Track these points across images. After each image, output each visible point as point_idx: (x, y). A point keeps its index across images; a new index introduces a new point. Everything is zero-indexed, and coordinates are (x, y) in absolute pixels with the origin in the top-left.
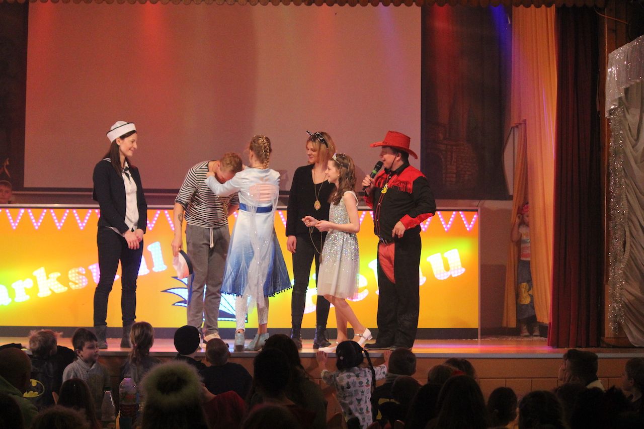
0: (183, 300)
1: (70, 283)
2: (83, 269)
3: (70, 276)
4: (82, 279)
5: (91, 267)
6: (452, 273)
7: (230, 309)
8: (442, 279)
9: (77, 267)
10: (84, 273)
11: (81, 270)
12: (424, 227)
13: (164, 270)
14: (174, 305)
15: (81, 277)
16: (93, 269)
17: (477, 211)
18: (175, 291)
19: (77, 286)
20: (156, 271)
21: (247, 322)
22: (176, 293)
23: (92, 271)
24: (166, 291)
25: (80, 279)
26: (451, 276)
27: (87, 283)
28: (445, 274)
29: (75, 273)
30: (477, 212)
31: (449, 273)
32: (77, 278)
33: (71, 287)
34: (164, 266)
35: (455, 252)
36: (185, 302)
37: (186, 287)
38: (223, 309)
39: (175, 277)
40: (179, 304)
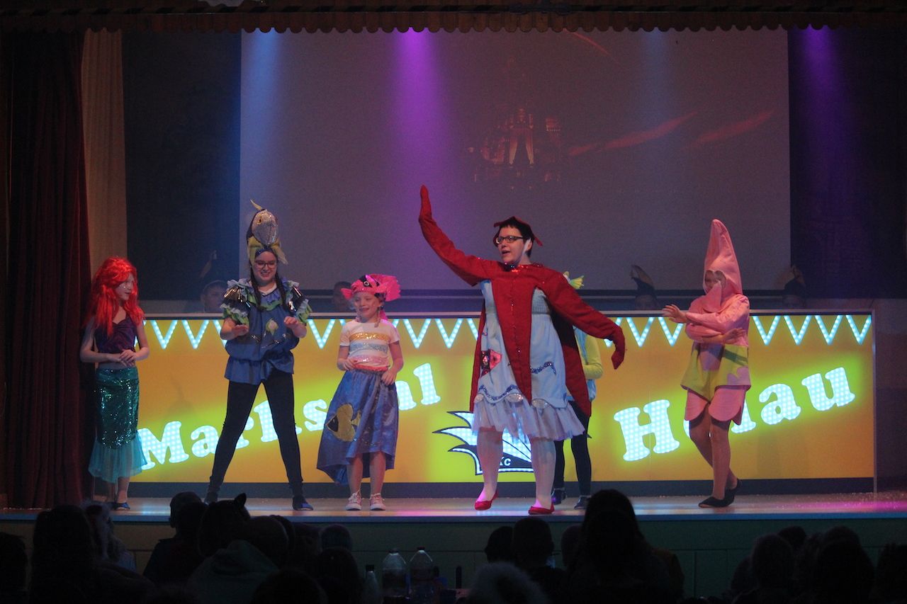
0: (463, 443)
1: (306, 423)
2: (324, 402)
3: (305, 412)
6: (837, 401)
8: (823, 409)
9: (316, 399)
11: (322, 403)
12: (797, 338)
13: (436, 402)
14: (451, 450)
15: (320, 413)
17: (870, 313)
18: (453, 431)
19: (314, 426)
20: (426, 404)
22: (454, 434)
24: (439, 432)
25: (319, 417)
26: (835, 404)
28: (828, 403)
29: (311, 408)
30: (870, 316)
31: (832, 402)
32: (316, 415)
33: (307, 428)
34: (437, 397)
35: (840, 371)
36: (466, 446)
37: (467, 425)
38: (520, 456)
39: (453, 413)
40: (458, 450)
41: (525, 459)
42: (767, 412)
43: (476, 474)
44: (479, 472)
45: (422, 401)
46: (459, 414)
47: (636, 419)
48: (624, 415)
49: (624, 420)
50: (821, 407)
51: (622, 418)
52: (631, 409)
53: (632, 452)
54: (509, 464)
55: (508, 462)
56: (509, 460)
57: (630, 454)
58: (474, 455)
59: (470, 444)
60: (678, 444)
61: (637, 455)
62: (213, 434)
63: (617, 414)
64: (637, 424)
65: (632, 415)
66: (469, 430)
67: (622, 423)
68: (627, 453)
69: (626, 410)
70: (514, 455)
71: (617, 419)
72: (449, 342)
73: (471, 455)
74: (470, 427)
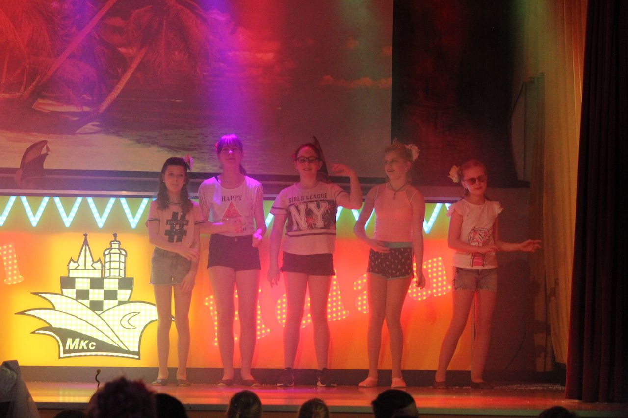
0: (47, 326)
6: (434, 291)
7: (116, 339)
8: (420, 299)
13: (20, 282)
14: (34, 332)
20: (9, 284)
21: (139, 359)
22: (37, 316)
24: (22, 313)
26: (432, 294)
31: (430, 292)
34: (20, 277)
35: (437, 262)
36: (50, 328)
37: (52, 307)
38: (105, 339)
39: (37, 294)
41: (111, 343)
42: (362, 301)
43: (60, 358)
44: (62, 355)
45: (5, 280)
46: (42, 295)
50: (417, 297)
54: (94, 348)
55: (92, 346)
56: (94, 344)
58: (58, 338)
59: (54, 326)
60: (269, 330)
63: (207, 299)
66: (53, 311)
67: (211, 308)
70: (100, 338)
71: (206, 304)
72: (35, 220)
73: (55, 338)
74: (54, 309)
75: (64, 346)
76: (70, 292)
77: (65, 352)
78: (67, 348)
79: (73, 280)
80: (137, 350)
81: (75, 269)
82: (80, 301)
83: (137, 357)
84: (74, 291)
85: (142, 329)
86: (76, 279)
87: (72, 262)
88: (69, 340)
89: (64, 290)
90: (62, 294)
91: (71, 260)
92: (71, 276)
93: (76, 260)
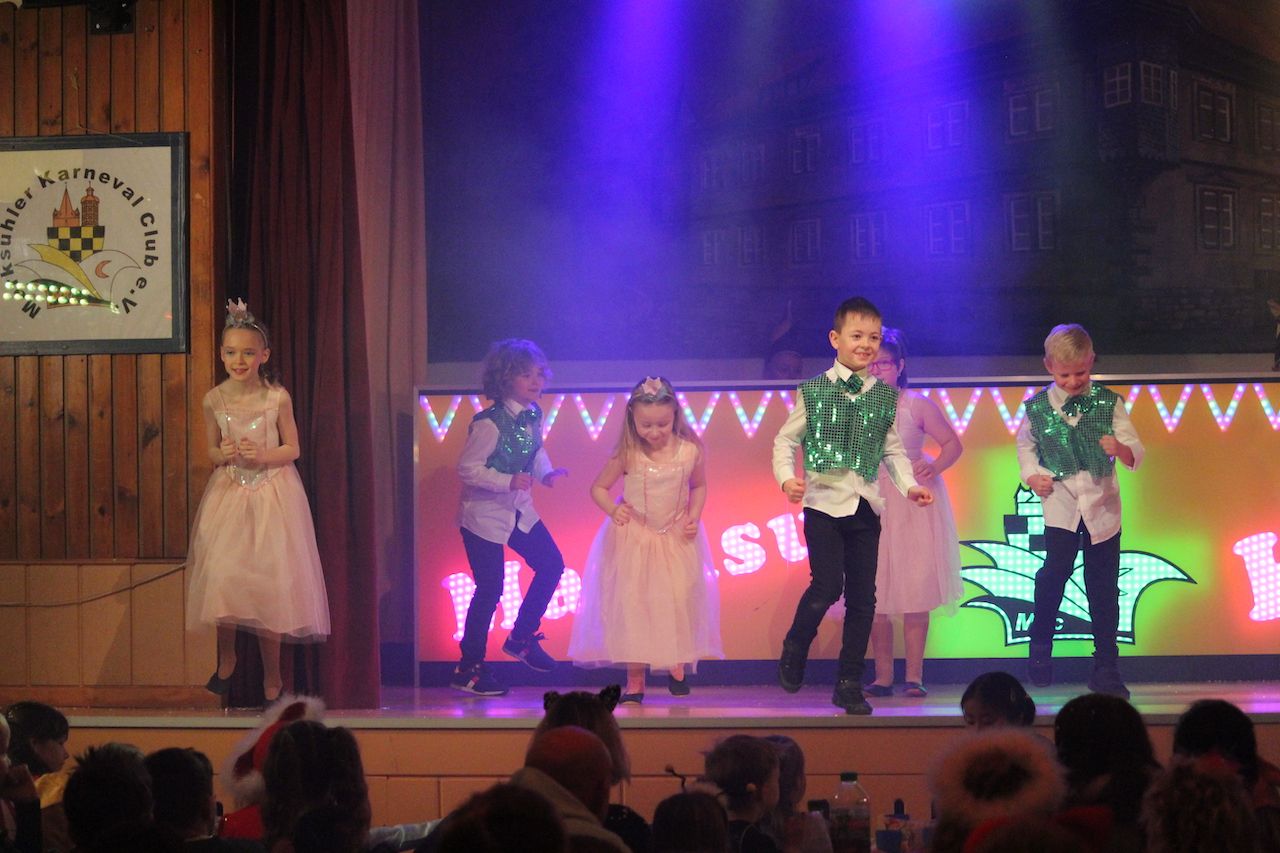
0: (985, 594)
1: (726, 562)
2: (756, 528)
3: (724, 544)
4: (753, 550)
5: (772, 524)
9: (742, 522)
10: (757, 535)
11: (751, 530)
14: (964, 605)
15: (750, 546)
16: (778, 526)
19: (741, 566)
21: (1133, 643)
22: (969, 578)
23: (776, 531)
25: (746, 552)
27: (764, 559)
29: (736, 537)
32: (741, 548)
33: (727, 568)
36: (989, 598)
37: (992, 564)
38: (1078, 613)
39: (968, 543)
40: (977, 604)
41: (1087, 618)
44: (1010, 640)
46: (977, 545)
47: (1271, 552)
48: (1250, 545)
49: (1251, 553)
51: (1247, 550)
52: (1262, 536)
53: (1263, 606)
54: (1060, 628)
55: (1058, 624)
56: (1062, 620)
57: (1260, 610)
58: (1002, 613)
59: (995, 594)
61: (1272, 611)
62: (572, 581)
63: (1239, 544)
64: (1271, 560)
65: (1263, 545)
66: (994, 571)
67: (1247, 559)
68: (1256, 608)
69: (1254, 538)
70: (1069, 612)
71: (1238, 552)
72: (960, 426)
73: (999, 613)
74: (995, 567)
75: (1014, 625)
76: (1021, 540)
77: (1016, 634)
78: (1018, 629)
79: (1025, 518)
80: (1129, 629)
81: (1027, 502)
82: (1036, 553)
83: (1130, 640)
84: (1027, 536)
85: (1137, 594)
86: (1029, 519)
87: (1021, 491)
88: (1021, 616)
89: (1010, 536)
90: (1007, 543)
91: (1020, 487)
92: (1020, 513)
93: (1027, 488)
